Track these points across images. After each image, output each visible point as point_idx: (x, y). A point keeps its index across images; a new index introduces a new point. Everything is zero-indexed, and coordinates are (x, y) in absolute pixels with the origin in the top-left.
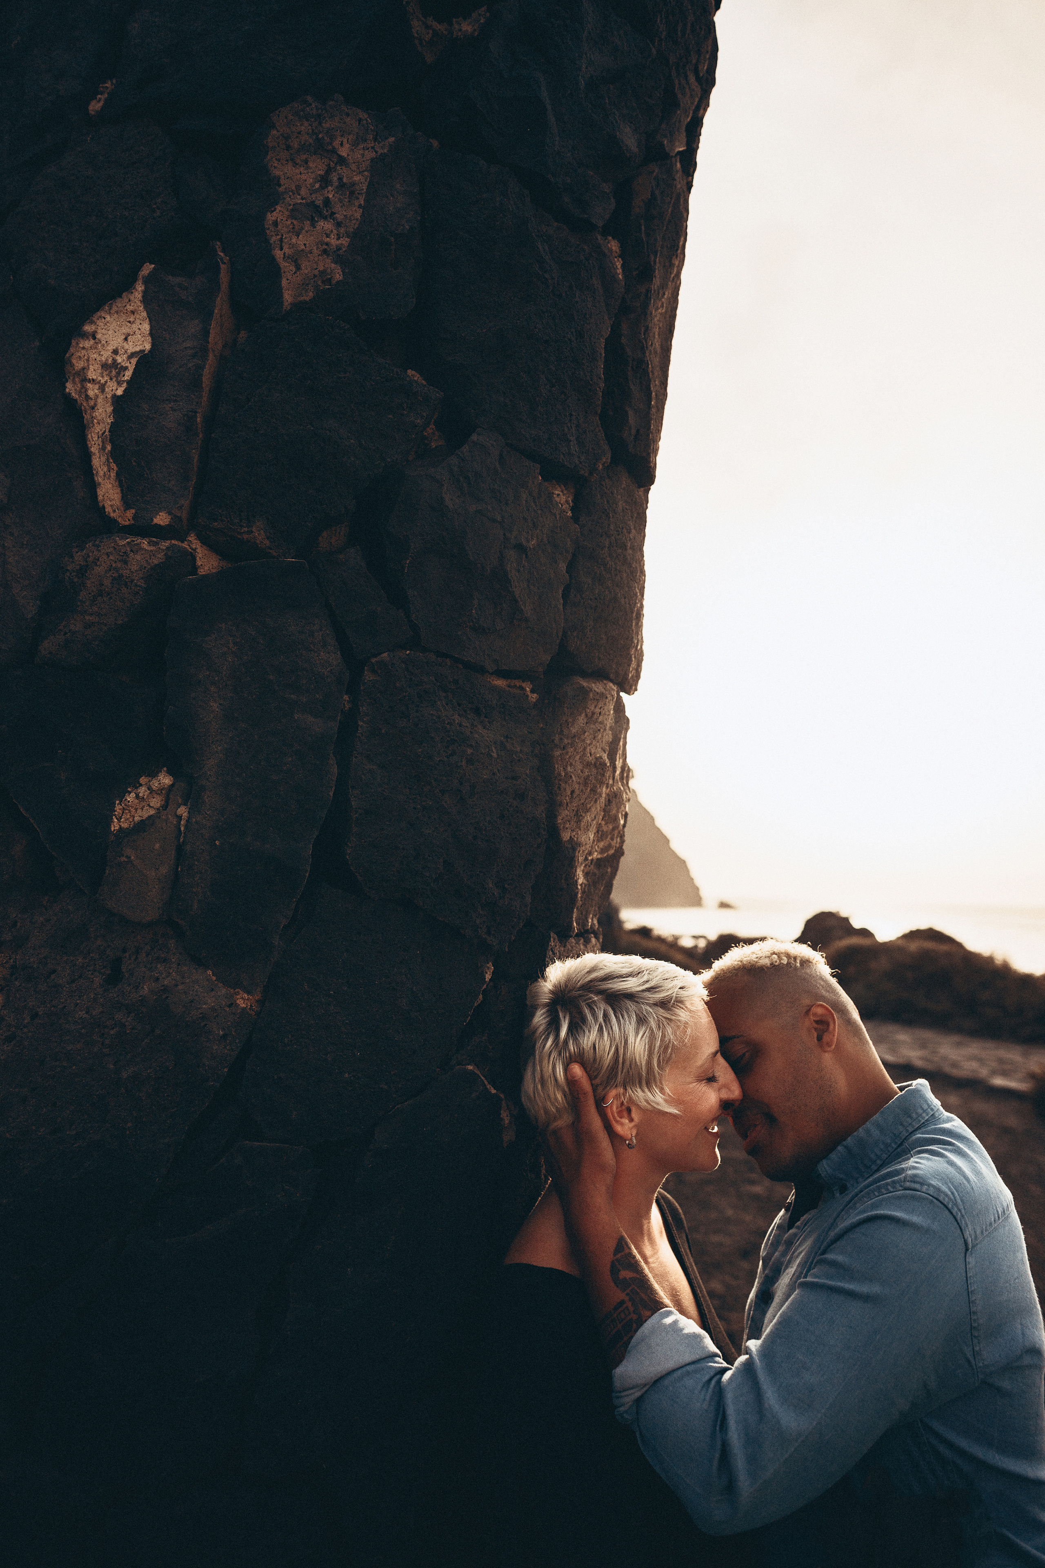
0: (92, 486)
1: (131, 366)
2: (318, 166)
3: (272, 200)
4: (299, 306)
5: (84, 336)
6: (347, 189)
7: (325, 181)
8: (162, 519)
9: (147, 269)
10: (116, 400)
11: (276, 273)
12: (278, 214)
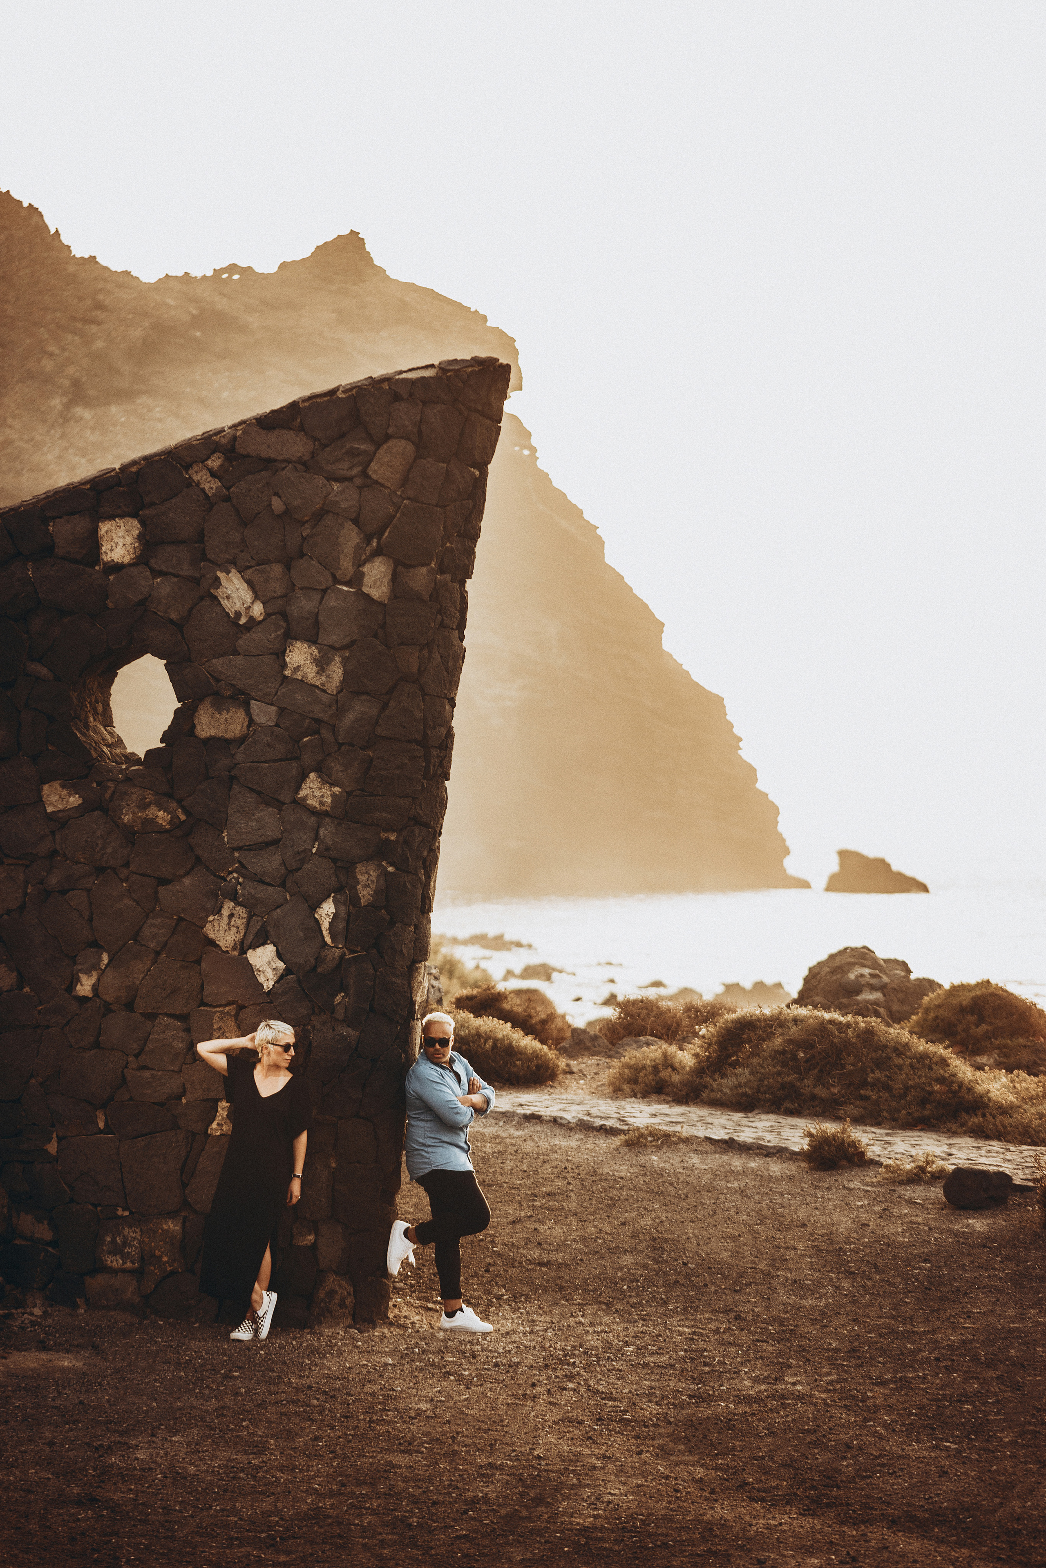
0: (323, 937)
1: (332, 915)
2: (366, 876)
3: (358, 883)
4: (364, 906)
5: (320, 908)
6: (372, 881)
7: (368, 879)
8: (340, 946)
9: (333, 895)
10: (329, 923)
11: (360, 899)
12: (359, 887)
